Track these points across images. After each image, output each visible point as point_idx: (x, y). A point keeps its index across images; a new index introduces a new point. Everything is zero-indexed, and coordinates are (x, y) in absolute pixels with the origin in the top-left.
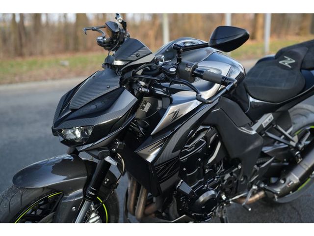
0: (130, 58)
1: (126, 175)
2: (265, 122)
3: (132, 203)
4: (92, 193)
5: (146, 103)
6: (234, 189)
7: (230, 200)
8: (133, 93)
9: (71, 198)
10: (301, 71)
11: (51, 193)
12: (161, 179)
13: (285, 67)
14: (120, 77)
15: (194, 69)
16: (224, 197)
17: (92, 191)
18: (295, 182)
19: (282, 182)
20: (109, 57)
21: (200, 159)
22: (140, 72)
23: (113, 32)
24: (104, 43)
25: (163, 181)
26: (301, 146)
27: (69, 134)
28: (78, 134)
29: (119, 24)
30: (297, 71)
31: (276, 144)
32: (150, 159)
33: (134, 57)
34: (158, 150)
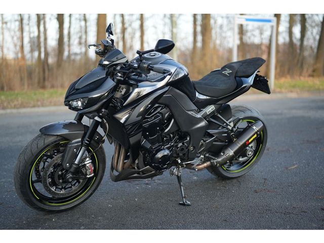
0: (113, 60)
1: (113, 144)
2: (209, 110)
3: (116, 161)
4: (87, 142)
5: (123, 89)
6: (186, 156)
7: (184, 163)
8: (113, 80)
9: (73, 143)
10: (235, 78)
11: (62, 140)
12: (130, 136)
13: (225, 75)
14: (106, 71)
15: (149, 66)
16: (179, 161)
17: (87, 140)
18: (231, 154)
19: (222, 154)
20: (101, 60)
21: (158, 128)
22: (118, 68)
23: (105, 46)
24: (99, 52)
25: (132, 137)
26: (235, 129)
27: (74, 104)
28: (80, 103)
29: (109, 41)
30: (233, 78)
31: (220, 129)
32: (122, 121)
33: (115, 59)
34: (127, 115)
